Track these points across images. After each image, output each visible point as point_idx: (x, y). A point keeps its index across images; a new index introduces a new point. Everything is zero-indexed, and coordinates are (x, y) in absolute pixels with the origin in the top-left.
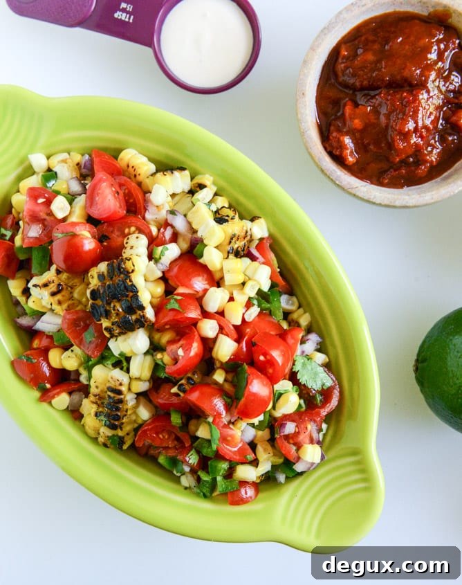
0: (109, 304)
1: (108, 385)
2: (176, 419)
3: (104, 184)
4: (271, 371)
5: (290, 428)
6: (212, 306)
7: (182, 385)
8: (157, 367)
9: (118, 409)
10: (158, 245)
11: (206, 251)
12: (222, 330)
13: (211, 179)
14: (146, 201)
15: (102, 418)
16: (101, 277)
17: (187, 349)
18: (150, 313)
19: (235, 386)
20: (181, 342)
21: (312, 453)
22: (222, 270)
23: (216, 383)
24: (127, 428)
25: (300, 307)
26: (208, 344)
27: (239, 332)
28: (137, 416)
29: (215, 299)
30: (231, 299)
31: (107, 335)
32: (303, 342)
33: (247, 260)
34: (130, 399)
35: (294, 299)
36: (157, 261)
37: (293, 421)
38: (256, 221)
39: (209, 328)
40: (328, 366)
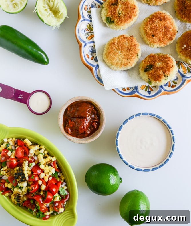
0: (18, 176)
1: (17, 193)
2: (32, 202)
3: (19, 150)
4: (53, 193)
5: (57, 204)
6: (41, 177)
7: (33, 194)
8: (28, 190)
9: (19, 198)
10: (31, 163)
11: (41, 165)
12: (43, 183)
13: (44, 147)
14: (29, 152)
15: (16, 199)
16: (17, 170)
17: (35, 187)
18: (27, 179)
19: (45, 195)
20: (34, 185)
21: (61, 210)
22: (44, 169)
23: (41, 195)
24: (21, 202)
25: (63, 175)
26: (40, 186)
27: (47, 183)
28: (24, 199)
29: (42, 176)
30: (46, 176)
31: (18, 182)
32: (62, 184)
33: (50, 167)
34: (22, 196)
35: (61, 173)
36: (30, 167)
37: (58, 203)
38: (53, 157)
39: (40, 182)
40: (67, 190)
